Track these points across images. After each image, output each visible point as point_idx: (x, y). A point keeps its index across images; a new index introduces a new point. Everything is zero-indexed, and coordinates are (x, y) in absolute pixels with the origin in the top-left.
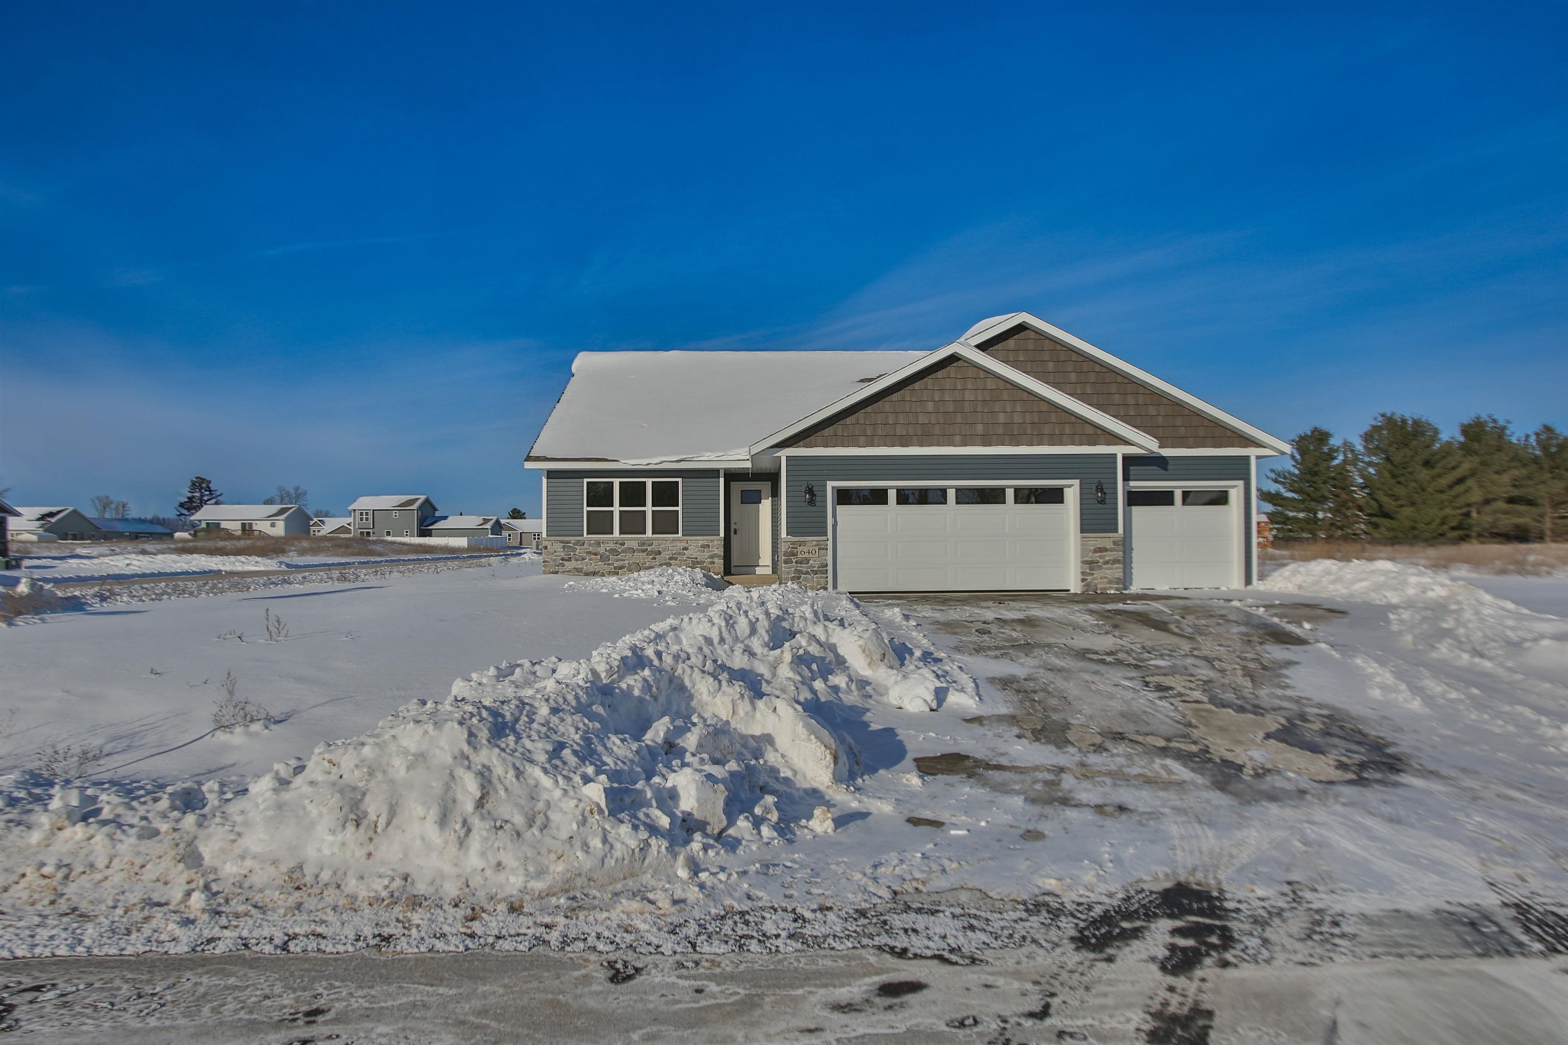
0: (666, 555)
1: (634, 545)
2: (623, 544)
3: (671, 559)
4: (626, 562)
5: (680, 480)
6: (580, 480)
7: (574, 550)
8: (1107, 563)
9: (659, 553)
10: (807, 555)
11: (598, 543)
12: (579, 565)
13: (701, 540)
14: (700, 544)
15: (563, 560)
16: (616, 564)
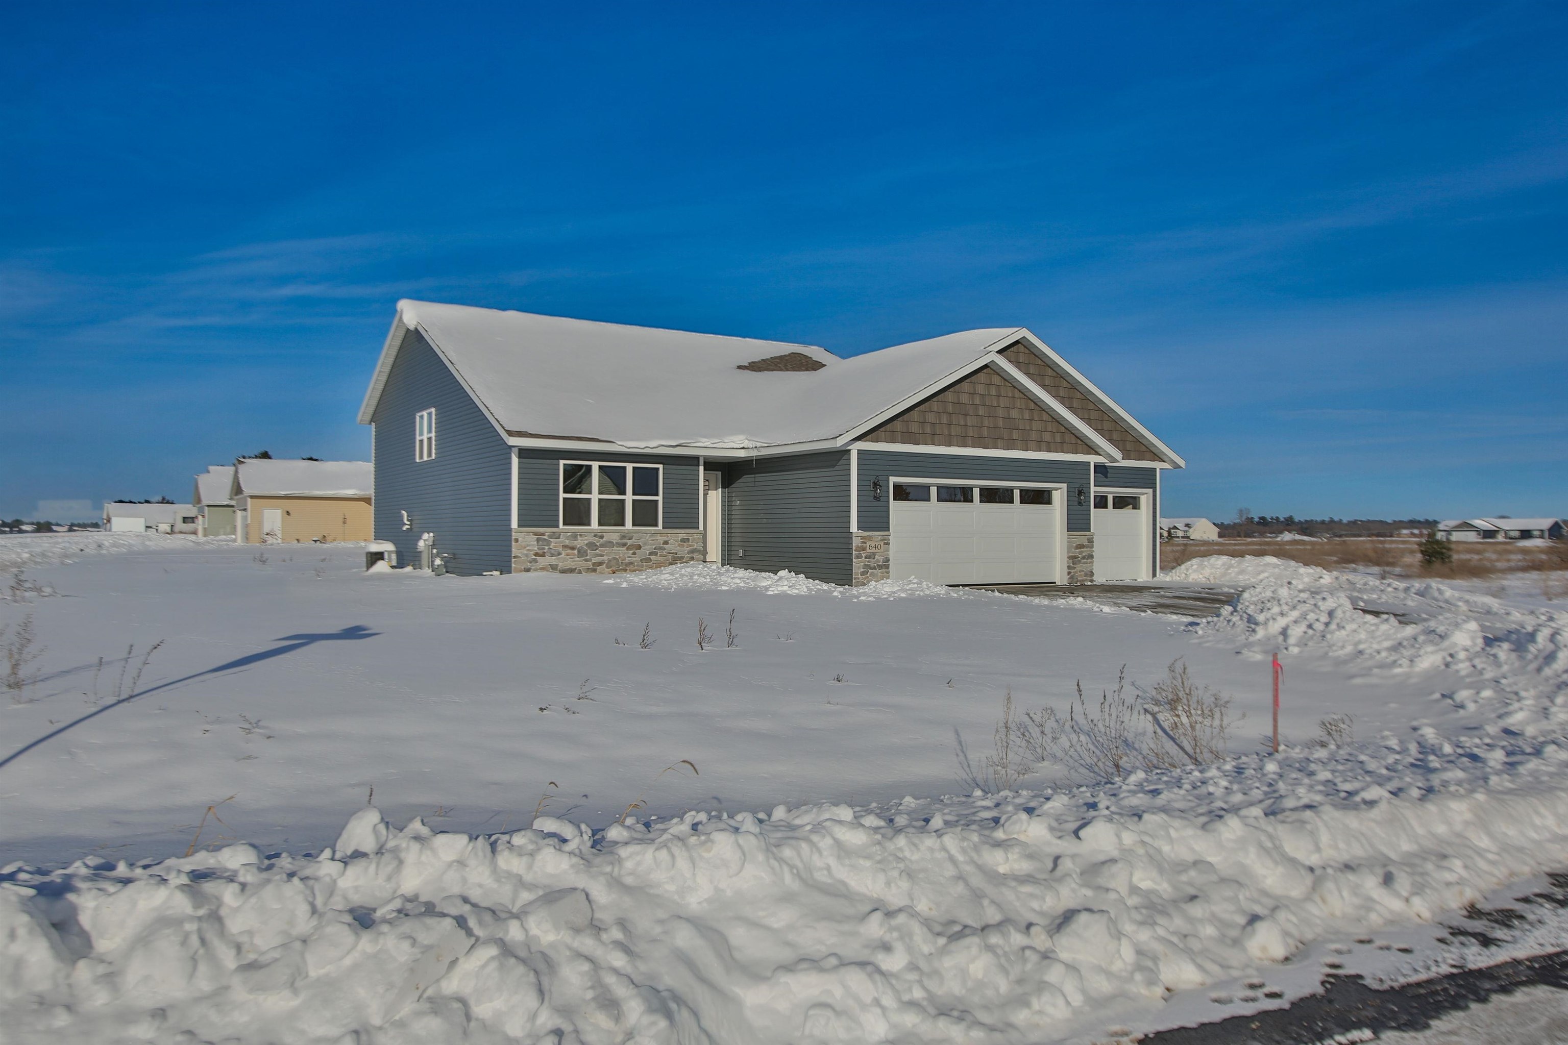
0: (645, 551)
1: (615, 538)
2: (602, 537)
3: (651, 554)
4: (605, 558)
5: (661, 467)
6: (555, 462)
7: (549, 543)
8: (1084, 558)
9: (639, 547)
10: (873, 550)
11: (575, 536)
12: (553, 560)
13: (682, 533)
14: (680, 538)
15: (536, 554)
16: (595, 560)
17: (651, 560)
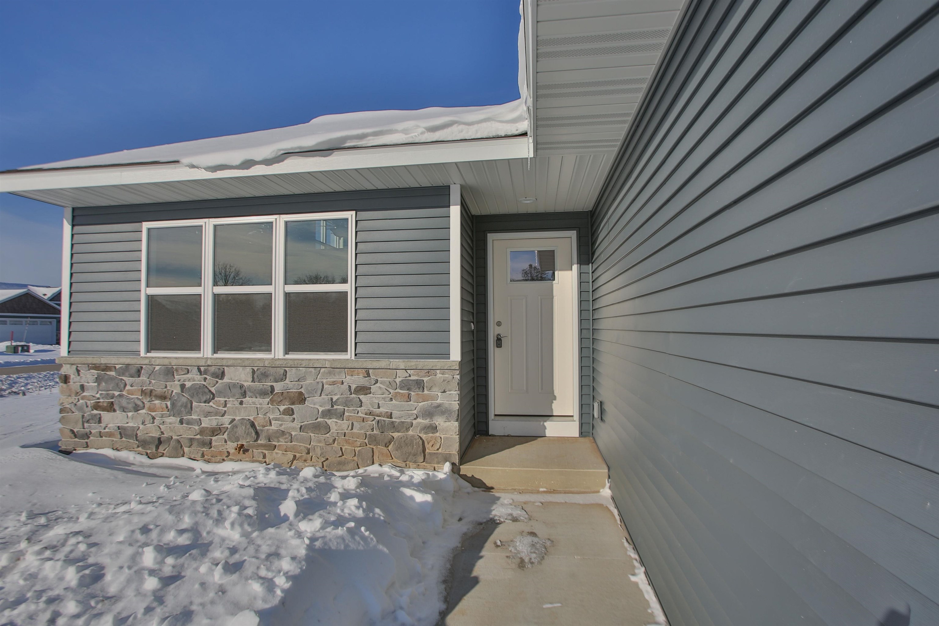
0: (316, 406)
2: (221, 374)
3: (328, 414)
4: (226, 420)
5: (350, 215)
6: (135, 226)
7: (120, 386)
9: (301, 399)
11: (169, 371)
12: (128, 421)
13: (402, 369)
14: (398, 380)
15: (97, 407)
16: (207, 423)
17: (328, 429)
